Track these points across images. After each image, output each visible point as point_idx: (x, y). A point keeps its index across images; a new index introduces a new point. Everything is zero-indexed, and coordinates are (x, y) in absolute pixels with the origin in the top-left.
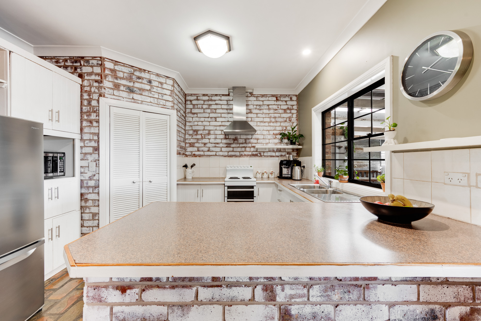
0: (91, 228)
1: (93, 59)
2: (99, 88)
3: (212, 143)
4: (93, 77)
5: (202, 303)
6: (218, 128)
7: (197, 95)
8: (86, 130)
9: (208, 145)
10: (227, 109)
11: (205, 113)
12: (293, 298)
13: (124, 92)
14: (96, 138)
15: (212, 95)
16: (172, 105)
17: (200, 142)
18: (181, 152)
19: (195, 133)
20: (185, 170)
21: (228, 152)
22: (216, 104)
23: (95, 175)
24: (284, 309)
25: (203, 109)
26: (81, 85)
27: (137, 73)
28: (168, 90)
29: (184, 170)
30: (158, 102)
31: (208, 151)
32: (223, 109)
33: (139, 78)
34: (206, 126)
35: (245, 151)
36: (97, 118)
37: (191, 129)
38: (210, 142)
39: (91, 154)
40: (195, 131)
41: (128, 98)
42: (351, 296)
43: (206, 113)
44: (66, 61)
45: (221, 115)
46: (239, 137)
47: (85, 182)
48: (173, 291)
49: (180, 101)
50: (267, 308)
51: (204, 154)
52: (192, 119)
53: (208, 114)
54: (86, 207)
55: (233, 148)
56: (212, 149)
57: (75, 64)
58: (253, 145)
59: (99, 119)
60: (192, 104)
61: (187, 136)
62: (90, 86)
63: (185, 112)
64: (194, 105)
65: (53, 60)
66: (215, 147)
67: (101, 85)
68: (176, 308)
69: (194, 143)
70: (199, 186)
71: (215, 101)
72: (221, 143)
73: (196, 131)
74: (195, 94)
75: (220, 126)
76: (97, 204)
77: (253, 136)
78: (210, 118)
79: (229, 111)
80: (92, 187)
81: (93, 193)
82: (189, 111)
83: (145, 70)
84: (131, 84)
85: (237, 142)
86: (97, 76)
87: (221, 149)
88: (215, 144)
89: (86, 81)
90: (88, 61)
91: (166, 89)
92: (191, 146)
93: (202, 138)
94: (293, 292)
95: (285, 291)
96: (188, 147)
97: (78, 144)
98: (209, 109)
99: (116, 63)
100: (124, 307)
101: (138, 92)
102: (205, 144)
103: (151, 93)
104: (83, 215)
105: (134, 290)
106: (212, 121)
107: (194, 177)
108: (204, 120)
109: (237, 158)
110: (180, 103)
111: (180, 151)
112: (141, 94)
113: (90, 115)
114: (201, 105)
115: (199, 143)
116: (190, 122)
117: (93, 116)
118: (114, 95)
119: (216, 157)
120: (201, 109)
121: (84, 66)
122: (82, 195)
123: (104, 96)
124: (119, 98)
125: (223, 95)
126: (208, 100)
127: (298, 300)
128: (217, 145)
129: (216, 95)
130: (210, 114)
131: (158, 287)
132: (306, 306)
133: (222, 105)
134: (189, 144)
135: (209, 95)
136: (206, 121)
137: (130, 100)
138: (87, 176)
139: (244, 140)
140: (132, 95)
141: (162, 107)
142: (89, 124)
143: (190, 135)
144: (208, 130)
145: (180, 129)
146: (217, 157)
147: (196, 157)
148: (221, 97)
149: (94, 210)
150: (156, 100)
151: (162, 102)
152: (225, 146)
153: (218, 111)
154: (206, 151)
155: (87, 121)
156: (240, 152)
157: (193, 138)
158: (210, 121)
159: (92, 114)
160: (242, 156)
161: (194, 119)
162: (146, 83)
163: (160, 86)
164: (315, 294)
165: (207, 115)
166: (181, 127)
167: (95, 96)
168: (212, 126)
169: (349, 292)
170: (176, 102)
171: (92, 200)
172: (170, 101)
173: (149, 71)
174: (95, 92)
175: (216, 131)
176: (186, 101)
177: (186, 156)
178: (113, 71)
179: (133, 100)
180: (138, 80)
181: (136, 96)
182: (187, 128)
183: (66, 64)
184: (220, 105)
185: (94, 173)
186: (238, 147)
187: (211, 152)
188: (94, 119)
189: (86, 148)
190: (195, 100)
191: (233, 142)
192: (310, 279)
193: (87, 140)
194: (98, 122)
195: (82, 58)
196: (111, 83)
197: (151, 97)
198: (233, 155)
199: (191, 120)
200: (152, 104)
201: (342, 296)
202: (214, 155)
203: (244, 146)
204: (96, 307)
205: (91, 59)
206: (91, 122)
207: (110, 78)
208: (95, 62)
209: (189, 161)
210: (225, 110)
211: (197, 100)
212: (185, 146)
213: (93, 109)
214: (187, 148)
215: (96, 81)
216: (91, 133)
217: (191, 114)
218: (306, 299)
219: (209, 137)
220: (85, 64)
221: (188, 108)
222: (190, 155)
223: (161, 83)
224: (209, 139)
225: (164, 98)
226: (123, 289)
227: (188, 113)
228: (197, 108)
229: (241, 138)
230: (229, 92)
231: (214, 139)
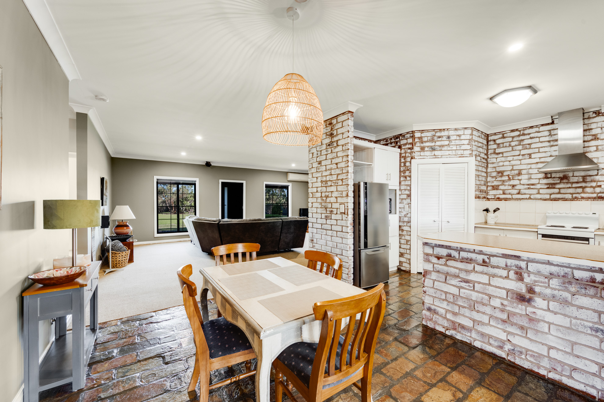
0: (406, 250)
1: (407, 134)
2: (411, 153)
3: (524, 185)
4: (408, 146)
5: (477, 272)
6: (533, 166)
7: (503, 133)
8: (403, 183)
9: (518, 187)
10: (549, 141)
11: (514, 150)
12: (537, 282)
13: (427, 152)
14: (409, 188)
15: (524, 129)
16: (471, 152)
17: (507, 183)
18: (481, 195)
19: (500, 175)
20: (487, 215)
21: (551, 194)
22: (531, 138)
23: (408, 214)
24: (530, 287)
25: (511, 146)
26: (400, 153)
27: (438, 134)
28: (466, 139)
29: (485, 215)
30: (456, 153)
31: (519, 193)
32: (541, 142)
33: (439, 137)
34: (515, 165)
35: (583, 192)
36: (410, 174)
37: (494, 170)
38: (520, 184)
39: (405, 199)
40: (499, 172)
41: (431, 156)
42: (587, 291)
43: (516, 150)
44: (391, 139)
45: (539, 150)
46: (571, 174)
47: (402, 218)
48: (461, 263)
49: (480, 145)
50: (517, 284)
51: (512, 197)
52: (496, 159)
53: (519, 151)
54: (403, 235)
55: (559, 189)
56: (523, 191)
57: (396, 140)
58: (599, 184)
59: (411, 175)
60: (495, 144)
61: (489, 179)
62: (406, 153)
63: (487, 154)
64: (499, 144)
65: (385, 141)
66: (529, 188)
67: (412, 151)
68: (463, 271)
69: (499, 186)
70: (502, 231)
71: (529, 134)
72: (539, 183)
73: (501, 173)
74: (500, 132)
75: (537, 163)
76: (409, 234)
77: (599, 171)
78: (521, 156)
79: (552, 143)
80: (406, 222)
81: (407, 226)
82: (492, 152)
83: (444, 129)
84: (433, 144)
85: (567, 181)
86: (410, 145)
87: (539, 191)
88: (528, 185)
89: (403, 150)
90: (404, 136)
91: (464, 140)
92: (494, 189)
93: (510, 179)
94: (536, 279)
95: (531, 277)
96: (490, 190)
97: (398, 192)
98: (520, 145)
99: (422, 131)
100: (439, 265)
101: (438, 148)
102: (513, 186)
103: (449, 147)
104: (401, 240)
105: (443, 259)
106: (525, 159)
107: (497, 222)
108: (512, 159)
109: (566, 201)
110: (479, 147)
111: (479, 195)
112: (441, 150)
113: (405, 172)
114: (509, 143)
115: (505, 185)
116: (493, 163)
117: (407, 173)
118: (421, 156)
119: (530, 200)
120: (508, 148)
121: (402, 140)
122: (400, 226)
123: (414, 158)
124: (424, 157)
125: (542, 125)
126: (519, 136)
127: (540, 284)
128: (532, 187)
129: (531, 127)
130: (521, 151)
131: (454, 260)
132: (547, 289)
133: (541, 138)
134: (491, 187)
135: (519, 129)
136: (515, 160)
137: (432, 157)
138: (403, 214)
139: (581, 177)
140: (433, 153)
141: (460, 157)
142: (404, 179)
143: (493, 177)
144: (519, 170)
145: (479, 173)
146: (532, 200)
147: (501, 200)
148: (539, 128)
149: (408, 238)
150: (454, 151)
151: (460, 152)
152: (546, 186)
153: (533, 146)
154: (515, 194)
155: (403, 177)
156: (572, 194)
157: (496, 180)
158: (522, 159)
159: (407, 172)
160: (575, 200)
161: (499, 160)
162: (446, 139)
163: (458, 138)
164: (554, 283)
165: (517, 153)
166: (481, 171)
167: (409, 159)
168: (525, 164)
169: (586, 288)
170: (474, 148)
171: (406, 231)
172: (468, 150)
173: (447, 129)
174: (408, 157)
175: (530, 170)
176: (488, 142)
177: (488, 199)
178: (420, 138)
179: (434, 157)
180: (439, 139)
181: (436, 153)
182: (489, 170)
183: (392, 141)
184: (538, 138)
185: (407, 212)
186: (570, 188)
187: (522, 194)
188: (408, 175)
189: (402, 195)
190: (500, 138)
191: (559, 182)
192: (551, 274)
193: (403, 190)
194: (410, 177)
195: (401, 135)
196: (419, 148)
197: (449, 150)
198: (559, 199)
199: (495, 161)
200: (451, 156)
201: (579, 290)
202: (526, 199)
203: (582, 186)
204: (427, 263)
205: (406, 134)
206: (406, 177)
207: (418, 144)
208: (408, 135)
209: (491, 205)
210: (546, 142)
211: (503, 137)
212: (487, 189)
213: (407, 168)
214: (488, 191)
215: (409, 149)
216: (405, 185)
217: (495, 155)
218: (547, 285)
219: (520, 178)
220: (403, 139)
221: (490, 149)
222: (493, 199)
223: (459, 136)
224: (520, 180)
225: (462, 148)
226: (438, 258)
227: (490, 154)
228: (503, 147)
229: (574, 175)
230: (552, 119)
231: (527, 179)
